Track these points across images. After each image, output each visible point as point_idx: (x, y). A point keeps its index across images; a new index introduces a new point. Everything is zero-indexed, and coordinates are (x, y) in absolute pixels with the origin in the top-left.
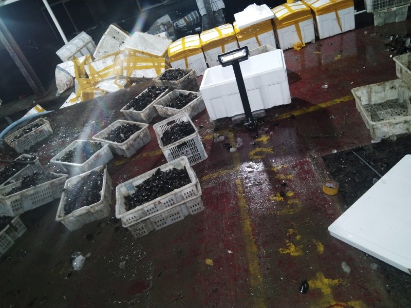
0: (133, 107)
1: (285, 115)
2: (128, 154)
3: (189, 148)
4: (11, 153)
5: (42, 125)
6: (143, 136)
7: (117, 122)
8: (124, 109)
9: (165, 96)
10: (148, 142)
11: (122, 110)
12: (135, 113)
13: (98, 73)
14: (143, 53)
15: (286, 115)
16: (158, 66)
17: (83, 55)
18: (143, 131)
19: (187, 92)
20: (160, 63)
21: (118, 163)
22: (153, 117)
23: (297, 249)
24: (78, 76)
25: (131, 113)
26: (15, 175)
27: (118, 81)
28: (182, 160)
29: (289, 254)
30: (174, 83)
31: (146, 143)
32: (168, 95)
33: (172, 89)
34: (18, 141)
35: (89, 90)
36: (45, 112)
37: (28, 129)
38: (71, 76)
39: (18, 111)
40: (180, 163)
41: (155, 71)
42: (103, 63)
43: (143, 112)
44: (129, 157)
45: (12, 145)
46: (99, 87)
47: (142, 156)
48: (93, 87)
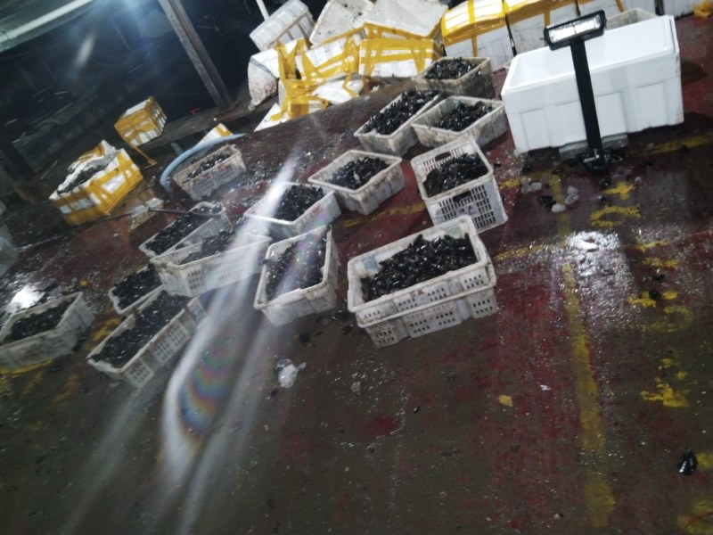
0: (376, 127)
1: (667, 145)
2: (365, 210)
3: (475, 202)
4: (183, 200)
5: (228, 156)
6: (392, 180)
7: (347, 156)
8: (361, 132)
9: (433, 108)
10: (399, 189)
11: (356, 134)
12: (379, 139)
13: (316, 70)
14: (394, 31)
15: (670, 146)
16: (420, 55)
17: (292, 39)
18: (392, 170)
19: (473, 101)
20: (423, 49)
21: (348, 224)
22: (408, 147)
23: (678, 394)
24: (284, 76)
25: (372, 138)
26: (191, 234)
27: (349, 83)
28: (463, 221)
29: (659, 402)
30: (449, 85)
31: (395, 192)
32: (437, 106)
33: (445, 96)
34: (194, 182)
35: (301, 100)
36: (232, 136)
37: (209, 162)
38: (272, 75)
39: (191, 133)
40: (459, 228)
41: (414, 65)
42: (326, 51)
43: (392, 138)
44: (367, 214)
45: (185, 188)
46: (316, 95)
47: (388, 213)
48: (307, 95)
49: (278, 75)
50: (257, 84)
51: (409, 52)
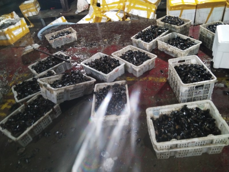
0: (141, 37)
3: (203, 90)
4: (48, 46)
5: (70, 33)
7: (129, 47)
8: (134, 38)
9: (164, 36)
10: (152, 68)
11: (132, 38)
12: (142, 43)
13: (107, 5)
20: (151, 8)
22: (153, 49)
24: (92, 4)
25: (138, 42)
26: (55, 67)
32: (168, 35)
33: (171, 31)
34: (55, 40)
35: (99, 15)
37: (62, 33)
39: (50, 17)
40: (204, 106)
41: (146, 13)
43: (149, 44)
45: (51, 42)
46: (106, 15)
47: (148, 79)
48: (102, 14)
49: (89, 3)
50: (81, 4)
51: (146, 8)
